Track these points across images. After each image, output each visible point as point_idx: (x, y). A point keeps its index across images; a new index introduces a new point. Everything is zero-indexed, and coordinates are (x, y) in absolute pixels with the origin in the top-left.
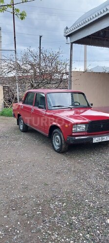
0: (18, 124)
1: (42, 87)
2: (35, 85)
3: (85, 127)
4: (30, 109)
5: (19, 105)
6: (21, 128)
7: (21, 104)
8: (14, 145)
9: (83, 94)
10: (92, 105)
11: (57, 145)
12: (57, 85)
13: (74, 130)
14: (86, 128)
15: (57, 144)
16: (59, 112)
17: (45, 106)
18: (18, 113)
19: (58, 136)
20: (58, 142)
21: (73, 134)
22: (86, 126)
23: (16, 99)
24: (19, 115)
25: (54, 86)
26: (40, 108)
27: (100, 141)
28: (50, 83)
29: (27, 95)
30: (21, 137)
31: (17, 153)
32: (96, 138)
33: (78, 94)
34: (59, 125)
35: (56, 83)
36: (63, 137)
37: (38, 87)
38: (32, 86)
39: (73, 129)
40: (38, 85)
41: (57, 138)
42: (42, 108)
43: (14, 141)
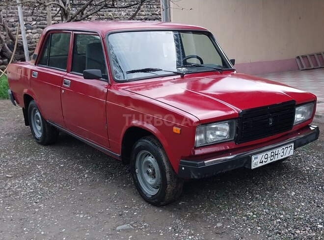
0: (28, 122)
1: (94, 17)
2: (74, 11)
3: (227, 128)
4: (59, 80)
5: (26, 69)
6: (39, 135)
7: (30, 65)
8: (16, 193)
9: (209, 35)
10: (233, 61)
11: (149, 184)
12: (131, 11)
13: (201, 141)
14: (230, 133)
15: (150, 181)
16: (147, 87)
17: (104, 71)
18: (25, 91)
19: (151, 159)
20: (153, 175)
21: (198, 152)
22: (231, 125)
23: (21, 48)
24: (28, 98)
25: (123, 14)
26: (87, 76)
27: (269, 161)
28: (113, 6)
29: (48, 38)
30: (39, 162)
31: (23, 221)
32: (260, 156)
33: (191, 35)
34: (150, 127)
35: (130, 6)
36: (168, 161)
37: (81, 17)
38: (65, 14)
39: (197, 138)
40: (82, 12)
41: (148, 165)
42: (97, 78)
43: (15, 177)
